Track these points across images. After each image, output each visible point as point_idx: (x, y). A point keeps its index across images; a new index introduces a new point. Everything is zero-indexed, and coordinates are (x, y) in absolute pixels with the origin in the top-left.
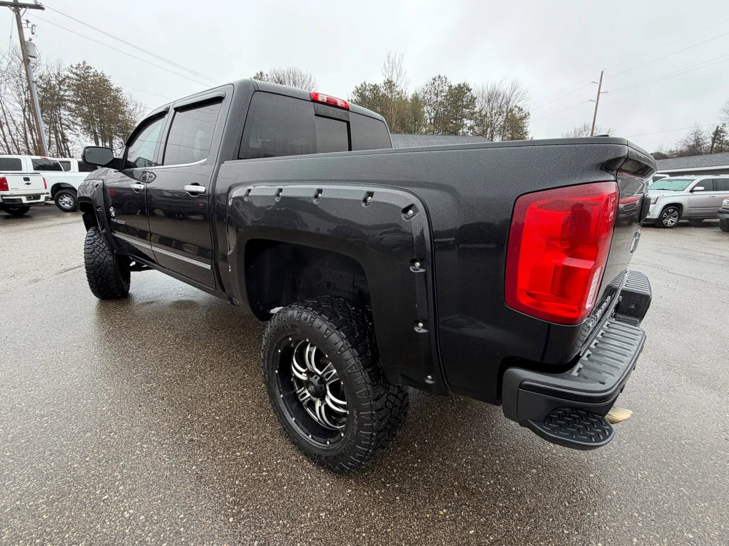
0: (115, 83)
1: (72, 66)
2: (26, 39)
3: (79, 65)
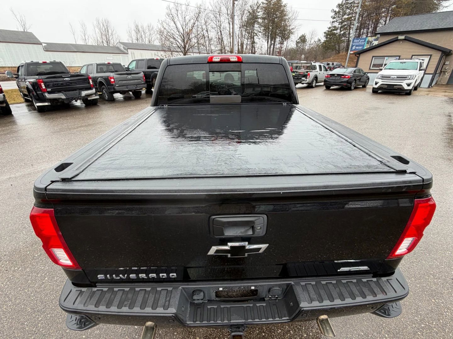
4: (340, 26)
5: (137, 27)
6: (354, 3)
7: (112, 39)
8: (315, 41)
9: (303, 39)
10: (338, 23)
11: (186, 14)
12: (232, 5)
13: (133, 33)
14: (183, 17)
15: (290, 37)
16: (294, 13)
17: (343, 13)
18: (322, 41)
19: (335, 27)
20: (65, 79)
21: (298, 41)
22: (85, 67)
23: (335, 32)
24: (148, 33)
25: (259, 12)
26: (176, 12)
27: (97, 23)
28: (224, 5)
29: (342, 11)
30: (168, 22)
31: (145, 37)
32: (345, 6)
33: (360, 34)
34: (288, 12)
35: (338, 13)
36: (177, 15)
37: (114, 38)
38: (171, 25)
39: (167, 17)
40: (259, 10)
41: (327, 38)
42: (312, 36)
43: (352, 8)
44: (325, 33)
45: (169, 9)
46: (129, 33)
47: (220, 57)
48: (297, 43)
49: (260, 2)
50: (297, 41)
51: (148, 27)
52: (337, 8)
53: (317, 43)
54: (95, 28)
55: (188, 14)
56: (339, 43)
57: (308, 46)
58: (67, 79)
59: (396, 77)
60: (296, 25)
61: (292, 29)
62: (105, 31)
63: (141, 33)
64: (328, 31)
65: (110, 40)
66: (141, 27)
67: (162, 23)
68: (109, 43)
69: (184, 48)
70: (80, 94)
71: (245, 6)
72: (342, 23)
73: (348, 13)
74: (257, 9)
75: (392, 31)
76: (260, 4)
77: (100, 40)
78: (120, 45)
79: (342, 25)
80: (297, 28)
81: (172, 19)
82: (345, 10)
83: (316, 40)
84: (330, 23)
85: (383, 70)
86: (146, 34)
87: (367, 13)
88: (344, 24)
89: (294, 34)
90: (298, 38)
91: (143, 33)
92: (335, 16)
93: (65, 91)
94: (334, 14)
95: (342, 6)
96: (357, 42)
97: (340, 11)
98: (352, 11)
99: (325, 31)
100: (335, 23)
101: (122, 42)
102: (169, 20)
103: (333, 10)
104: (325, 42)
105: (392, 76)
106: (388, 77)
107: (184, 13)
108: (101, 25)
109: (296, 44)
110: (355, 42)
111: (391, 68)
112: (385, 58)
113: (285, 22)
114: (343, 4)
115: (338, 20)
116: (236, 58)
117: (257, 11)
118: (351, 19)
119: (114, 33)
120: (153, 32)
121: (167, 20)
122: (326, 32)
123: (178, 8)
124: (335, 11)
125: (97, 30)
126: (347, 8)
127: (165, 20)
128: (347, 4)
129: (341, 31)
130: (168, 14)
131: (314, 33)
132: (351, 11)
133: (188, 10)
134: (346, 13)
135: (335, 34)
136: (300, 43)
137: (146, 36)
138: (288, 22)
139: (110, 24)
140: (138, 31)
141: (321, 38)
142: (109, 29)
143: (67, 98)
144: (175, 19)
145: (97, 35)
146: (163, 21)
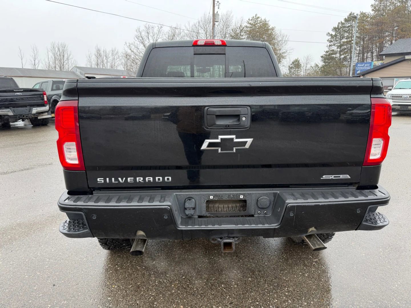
0: (271, 25)
1: (249, 20)
2: (216, 12)
3: (253, 17)
4: (339, 50)
5: (98, 50)
6: (352, 26)
7: (66, 64)
8: (311, 67)
9: (297, 64)
10: (336, 47)
11: (158, 36)
12: (211, 28)
13: (94, 58)
14: (154, 39)
15: (281, 62)
16: (283, 37)
17: (340, 37)
18: (320, 66)
19: (333, 51)
20: (16, 94)
21: (291, 66)
22: (39, 84)
23: (334, 56)
24: (111, 58)
25: (242, 36)
26: (147, 35)
27: (52, 47)
28: (202, 28)
29: (339, 34)
30: (137, 44)
31: (107, 62)
32: (343, 30)
33: (364, 59)
34: (277, 36)
35: (335, 36)
36: (148, 38)
37: (69, 63)
38: (140, 48)
39: (136, 39)
40: (242, 34)
41: (325, 62)
42: (308, 61)
43: (351, 32)
44: (322, 57)
45: (139, 31)
46: (88, 57)
47: (205, 41)
48: (290, 68)
49: (243, 25)
50: (289, 66)
51: (111, 51)
52: (332, 32)
53: (314, 68)
54: (49, 53)
55: (161, 36)
56: (340, 68)
57: (304, 72)
58: (18, 94)
59: (409, 97)
60: (287, 48)
61: (283, 53)
62: (59, 56)
63: (103, 58)
64: (326, 55)
65: (64, 65)
66: (103, 52)
67: (130, 45)
68: (63, 68)
70: (30, 110)
71: (227, 29)
72: (340, 46)
73: (346, 36)
74: (240, 32)
75: (398, 52)
76: (243, 28)
77: (53, 66)
78: (76, 70)
79: (341, 49)
80: (288, 52)
81: (141, 42)
82: (342, 33)
83: (313, 65)
84: (327, 46)
85: (392, 90)
86: (109, 59)
87: (369, 36)
88: (343, 47)
89: (285, 58)
90: (291, 63)
91: (105, 58)
92: (332, 40)
93: (14, 107)
94: (330, 37)
95: (339, 29)
96: (362, 67)
97: (337, 34)
98: (351, 35)
99: (322, 55)
100: (333, 46)
101: (79, 66)
102: (137, 42)
103: (329, 33)
104: (323, 67)
105: (404, 96)
106: (399, 97)
107: (155, 36)
108: (57, 49)
109: (289, 70)
110: (359, 67)
111: (401, 88)
112: (394, 79)
113: (274, 46)
114: (339, 28)
115: (336, 44)
116: (220, 42)
117: (240, 34)
118: (351, 43)
119: (70, 58)
120: (117, 57)
121: (136, 42)
122: (324, 56)
123: (149, 31)
124: (331, 35)
125: (51, 54)
126: (345, 31)
127: (133, 42)
128: (344, 28)
129: (340, 55)
130: (137, 37)
131: (309, 58)
132: (349, 34)
133: (161, 33)
134: (345, 37)
135: (333, 58)
136: (294, 68)
137: (109, 60)
138: (278, 46)
139: (67, 48)
140: (100, 55)
141: (319, 63)
142: (65, 53)
143: (14, 115)
144: (145, 41)
145: (50, 59)
146: (131, 43)
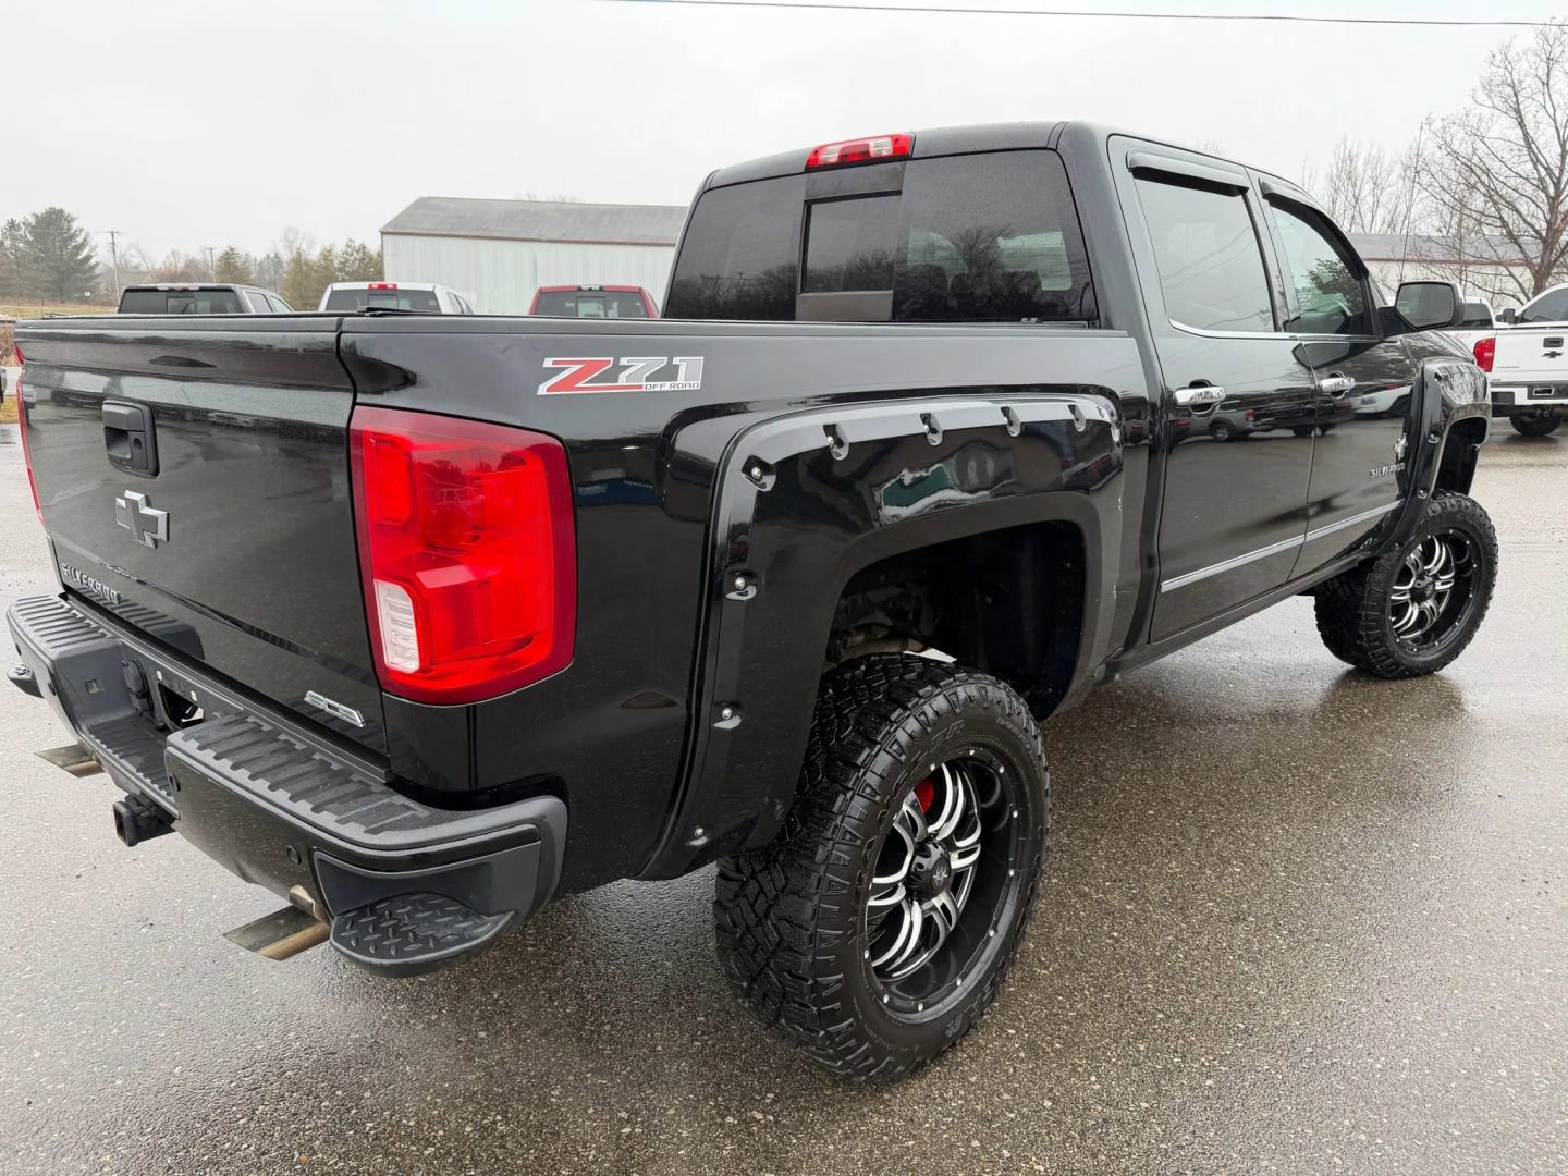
69: (1544, 241)
